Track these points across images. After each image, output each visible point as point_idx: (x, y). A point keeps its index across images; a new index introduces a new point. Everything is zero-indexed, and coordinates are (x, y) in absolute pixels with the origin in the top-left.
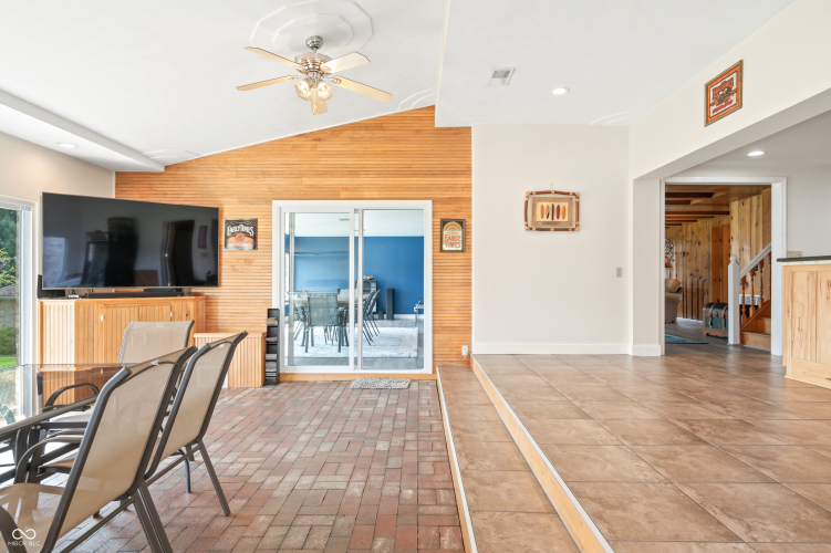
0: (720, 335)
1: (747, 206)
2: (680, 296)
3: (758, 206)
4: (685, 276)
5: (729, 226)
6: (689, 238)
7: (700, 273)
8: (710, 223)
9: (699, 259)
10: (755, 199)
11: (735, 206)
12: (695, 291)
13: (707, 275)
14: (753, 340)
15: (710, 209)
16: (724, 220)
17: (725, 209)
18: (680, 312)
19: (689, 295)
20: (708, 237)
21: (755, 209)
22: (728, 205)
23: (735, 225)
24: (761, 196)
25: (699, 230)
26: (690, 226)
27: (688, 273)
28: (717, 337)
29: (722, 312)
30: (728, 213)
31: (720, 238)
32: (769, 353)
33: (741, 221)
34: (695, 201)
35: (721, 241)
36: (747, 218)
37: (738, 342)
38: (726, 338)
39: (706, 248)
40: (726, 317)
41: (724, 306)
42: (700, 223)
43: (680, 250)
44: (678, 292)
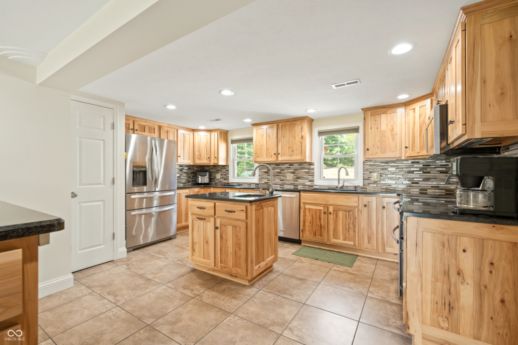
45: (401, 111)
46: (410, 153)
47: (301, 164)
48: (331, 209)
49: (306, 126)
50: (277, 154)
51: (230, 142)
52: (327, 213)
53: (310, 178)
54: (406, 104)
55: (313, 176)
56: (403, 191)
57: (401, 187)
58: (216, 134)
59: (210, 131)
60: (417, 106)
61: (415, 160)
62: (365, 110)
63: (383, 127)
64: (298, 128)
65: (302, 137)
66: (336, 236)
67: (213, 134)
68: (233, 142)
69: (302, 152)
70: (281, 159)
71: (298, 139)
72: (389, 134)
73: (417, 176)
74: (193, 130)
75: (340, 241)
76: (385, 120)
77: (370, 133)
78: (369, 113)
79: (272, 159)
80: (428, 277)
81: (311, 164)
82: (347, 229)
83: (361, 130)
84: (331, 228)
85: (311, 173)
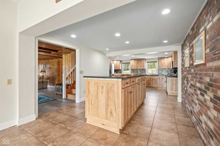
0: (60, 94)
1: (67, 56)
2: (48, 80)
3: (70, 56)
4: (50, 74)
5: (62, 61)
6: (51, 64)
7: (54, 73)
8: (57, 60)
9: (54, 69)
10: (69, 54)
11: (64, 56)
12: (53, 78)
13: (56, 74)
14: (70, 97)
15: (57, 56)
16: (61, 59)
17: (61, 56)
18: (49, 84)
19: (51, 79)
20: (56, 64)
21: (69, 57)
22: (62, 55)
23: (64, 61)
24: (71, 54)
25: (54, 61)
26: (52, 60)
27: (51, 73)
28: (59, 94)
29: (61, 87)
30: (62, 58)
31: (60, 64)
32: (75, 101)
33: (65, 60)
34: (53, 53)
35: (60, 65)
36: (67, 60)
37: (66, 97)
38: (62, 95)
39: (56, 66)
40: (62, 89)
41: (61, 85)
42: (54, 60)
43: (49, 67)
44: (48, 79)
45: (166, 59)
46: (168, 67)
47: (142, 69)
48: (151, 79)
49: (144, 61)
50: (137, 67)
51: (122, 63)
52: (151, 80)
53: (145, 73)
54: (167, 58)
55: (146, 72)
56: (167, 75)
57: (166, 74)
58: (119, 61)
59: (117, 61)
60: (169, 58)
61: (169, 69)
62: (158, 58)
63: (162, 62)
64: (143, 61)
65: (144, 63)
66: (152, 85)
67: (118, 61)
68: (123, 63)
69: (144, 67)
70: (138, 68)
71: (143, 64)
72: (163, 63)
73: (169, 72)
74: (113, 60)
75: (154, 86)
76: (163, 61)
77: (160, 63)
78: (159, 59)
79: (136, 68)
80: (170, 85)
81: (145, 69)
82: (155, 83)
83: (157, 62)
84: (152, 83)
85: (145, 71)
